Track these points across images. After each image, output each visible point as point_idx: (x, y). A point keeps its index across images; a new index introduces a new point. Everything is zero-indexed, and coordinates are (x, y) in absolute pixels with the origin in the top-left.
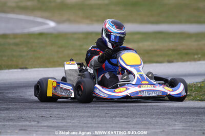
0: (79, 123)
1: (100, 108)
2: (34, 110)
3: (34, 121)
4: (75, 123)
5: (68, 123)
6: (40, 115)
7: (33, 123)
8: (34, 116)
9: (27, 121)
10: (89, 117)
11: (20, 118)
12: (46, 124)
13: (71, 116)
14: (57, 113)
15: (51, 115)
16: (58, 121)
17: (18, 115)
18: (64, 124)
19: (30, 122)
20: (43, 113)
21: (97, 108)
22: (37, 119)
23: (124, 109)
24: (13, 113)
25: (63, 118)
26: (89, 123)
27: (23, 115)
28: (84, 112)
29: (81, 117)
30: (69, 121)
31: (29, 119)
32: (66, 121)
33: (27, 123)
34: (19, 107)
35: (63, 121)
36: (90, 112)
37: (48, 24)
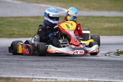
0: (80, 70)
1: (94, 62)
2: (54, 62)
3: (53, 68)
4: (78, 70)
5: (74, 70)
6: (57, 65)
7: (53, 70)
8: (54, 65)
9: (49, 68)
10: (87, 67)
11: (45, 67)
12: (60, 70)
13: (76, 66)
14: (67, 64)
15: (64, 65)
16: (68, 69)
17: (44, 65)
18: (71, 70)
19: (51, 69)
20: (59, 64)
21: (91, 62)
22: (55, 67)
23: (108, 62)
24: (41, 63)
25: (71, 67)
26: (86, 71)
27: (47, 65)
28: (84, 64)
29: (81, 66)
30: (74, 69)
31: (50, 67)
32: (72, 69)
33: (49, 70)
34: (45, 60)
35: (71, 69)
36: (87, 64)
37: (64, 11)
